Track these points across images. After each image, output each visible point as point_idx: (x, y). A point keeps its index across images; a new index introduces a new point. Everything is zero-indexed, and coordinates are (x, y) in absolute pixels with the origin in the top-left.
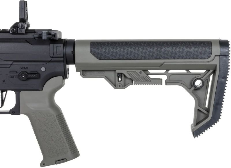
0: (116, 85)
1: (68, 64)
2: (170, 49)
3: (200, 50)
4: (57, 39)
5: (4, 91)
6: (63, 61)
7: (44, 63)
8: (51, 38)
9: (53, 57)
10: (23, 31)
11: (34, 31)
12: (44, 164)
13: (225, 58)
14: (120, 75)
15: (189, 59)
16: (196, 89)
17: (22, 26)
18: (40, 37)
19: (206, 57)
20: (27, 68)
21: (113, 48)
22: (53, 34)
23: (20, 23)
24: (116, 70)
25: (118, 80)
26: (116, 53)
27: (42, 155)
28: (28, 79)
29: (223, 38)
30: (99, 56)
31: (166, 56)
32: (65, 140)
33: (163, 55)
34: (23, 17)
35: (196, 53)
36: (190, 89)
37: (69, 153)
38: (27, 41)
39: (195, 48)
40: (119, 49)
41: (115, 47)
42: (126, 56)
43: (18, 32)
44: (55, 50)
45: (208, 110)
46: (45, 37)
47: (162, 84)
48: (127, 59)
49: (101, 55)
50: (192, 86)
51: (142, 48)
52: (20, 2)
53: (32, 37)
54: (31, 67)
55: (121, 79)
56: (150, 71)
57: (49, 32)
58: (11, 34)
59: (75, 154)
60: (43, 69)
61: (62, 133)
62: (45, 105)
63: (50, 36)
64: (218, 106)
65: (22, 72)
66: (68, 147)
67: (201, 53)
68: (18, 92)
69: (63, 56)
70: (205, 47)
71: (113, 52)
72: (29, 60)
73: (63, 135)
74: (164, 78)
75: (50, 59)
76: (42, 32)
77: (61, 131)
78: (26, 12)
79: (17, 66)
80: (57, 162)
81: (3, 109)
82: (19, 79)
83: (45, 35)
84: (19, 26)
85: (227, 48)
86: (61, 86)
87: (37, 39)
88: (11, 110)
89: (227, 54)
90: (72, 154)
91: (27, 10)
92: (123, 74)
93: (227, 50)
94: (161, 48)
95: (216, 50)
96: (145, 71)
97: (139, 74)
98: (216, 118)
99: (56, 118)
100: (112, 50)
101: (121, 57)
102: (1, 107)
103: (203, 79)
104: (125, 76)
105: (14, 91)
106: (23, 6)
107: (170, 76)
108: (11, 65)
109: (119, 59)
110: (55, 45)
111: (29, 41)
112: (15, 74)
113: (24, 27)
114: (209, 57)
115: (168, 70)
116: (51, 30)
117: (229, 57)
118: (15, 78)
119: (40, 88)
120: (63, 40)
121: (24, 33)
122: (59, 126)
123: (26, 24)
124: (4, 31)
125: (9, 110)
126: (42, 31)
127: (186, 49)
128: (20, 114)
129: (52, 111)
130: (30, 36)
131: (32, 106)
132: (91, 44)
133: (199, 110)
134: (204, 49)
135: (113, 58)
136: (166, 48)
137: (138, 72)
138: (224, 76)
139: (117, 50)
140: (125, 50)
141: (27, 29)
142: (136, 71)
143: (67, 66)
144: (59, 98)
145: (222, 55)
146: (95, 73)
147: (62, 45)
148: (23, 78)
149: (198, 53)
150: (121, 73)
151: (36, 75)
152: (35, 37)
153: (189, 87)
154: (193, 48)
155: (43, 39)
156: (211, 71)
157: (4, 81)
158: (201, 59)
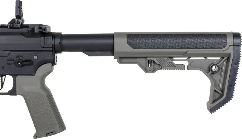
0: (147, 70)
1: (56, 53)
2: (192, 40)
3: (217, 41)
4: (47, 32)
5: (4, 76)
6: (52, 51)
7: (36, 52)
8: (42, 31)
9: (43, 47)
10: (19, 26)
11: (27, 26)
12: (37, 137)
13: (237, 48)
14: (150, 62)
15: (208, 48)
16: (213, 73)
17: (18, 21)
18: (33, 31)
19: (223, 47)
20: (22, 56)
21: (146, 39)
22: (43, 28)
23: (16, 19)
24: (147, 58)
25: (149, 66)
26: (149, 43)
27: (35, 129)
28: (23, 65)
29: (235, 31)
30: (134, 46)
31: (189, 47)
32: (54, 116)
33: (187, 45)
34: (18, 14)
35: (214, 43)
36: (208, 73)
37: (58, 127)
38: (22, 34)
39: (213, 39)
40: (151, 40)
41: (147, 39)
42: (156, 46)
43: (15, 27)
44: (45, 42)
45: (222, 91)
46: (37, 31)
47: (184, 69)
48: (157, 48)
49: (136, 45)
50: (209, 71)
51: (169, 39)
52: (16, 1)
53: (26, 31)
54: (26, 56)
55: (151, 65)
56: (175, 58)
57: (40, 26)
58: (9, 28)
59: (62, 127)
60: (36, 57)
61: (52, 110)
62: (37, 88)
63: (41, 30)
64: (231, 88)
65: (18, 60)
66: (56, 122)
67: (218, 43)
68: (14, 76)
69: (52, 46)
70: (222, 38)
71: (146, 43)
72: (24, 50)
73: (52, 112)
74: (186, 64)
75: (41, 49)
76: (35, 27)
77: (51, 109)
78: (21, 10)
79: (14, 55)
80: (48, 134)
81: (3, 91)
82: (16, 65)
83: (37, 29)
84: (15, 22)
85: (240, 40)
86: (51, 71)
87: (30, 32)
88: (9, 92)
89: (239, 45)
90: (60, 128)
91: (22, 9)
92: (152, 60)
93: (239, 41)
94: (185, 39)
95: (230, 41)
96: (171, 58)
97: (166, 60)
98: (229, 97)
99: (46, 97)
100: (145, 41)
101: (153, 47)
102: (1, 89)
103: (219, 65)
104: (154, 62)
105: (12, 76)
106: (19, 5)
107: (191, 62)
108: (9, 54)
109: (151, 48)
110: (45, 37)
111: (23, 34)
112: (13, 62)
113: (20, 23)
114: (224, 47)
115: (189, 58)
116: (42, 25)
117: (241, 47)
118: (12, 65)
119: (33, 73)
120: (51, 33)
121: (20, 27)
122: (49, 105)
123: (21, 20)
124: (3, 26)
125: (8, 91)
126: (34, 25)
127: (206, 40)
128: (16, 95)
129: (43, 92)
130: (25, 30)
131: (26, 88)
132: (127, 36)
133: (215, 90)
134: (221, 40)
135: (146, 47)
136: (190, 39)
137: (165, 59)
138: (237, 63)
139: (149, 41)
140: (156, 41)
141: (22, 24)
142: (163, 58)
143: (56, 55)
144: (49, 81)
145: (236, 45)
146: (130, 60)
147: (51, 38)
148: (19, 64)
149: (216, 44)
150: (151, 60)
151: (30, 62)
152: (28, 31)
153: (207, 72)
154: (212, 39)
155: (36, 32)
156: (226, 58)
157: (3, 68)
158: (218, 48)
